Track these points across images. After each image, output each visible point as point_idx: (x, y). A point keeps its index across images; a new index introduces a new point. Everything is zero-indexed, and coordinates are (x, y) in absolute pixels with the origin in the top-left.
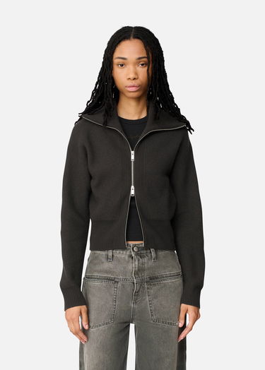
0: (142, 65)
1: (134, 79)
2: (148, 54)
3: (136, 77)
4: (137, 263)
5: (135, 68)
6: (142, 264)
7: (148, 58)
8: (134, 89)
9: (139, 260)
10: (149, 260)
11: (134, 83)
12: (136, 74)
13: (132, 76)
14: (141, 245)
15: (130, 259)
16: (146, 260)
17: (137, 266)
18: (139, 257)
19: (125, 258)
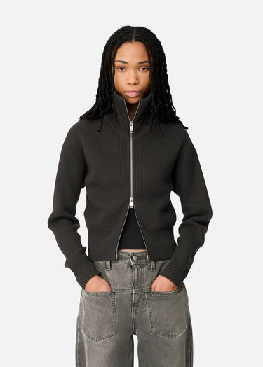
5: (136, 73)
6: (142, 274)
9: (138, 269)
12: (137, 79)
14: (140, 254)
15: (129, 268)
16: (145, 269)
17: (136, 275)
18: (138, 266)
19: (123, 267)
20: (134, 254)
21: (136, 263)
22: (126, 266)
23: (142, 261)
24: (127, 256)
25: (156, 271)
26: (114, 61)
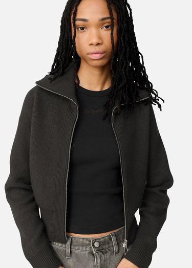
0: (107, 27)
1: (98, 44)
2: (111, 13)
3: (100, 42)
4: (99, 261)
5: (99, 32)
6: (105, 261)
7: (112, 18)
8: (98, 56)
9: (101, 257)
10: (111, 254)
11: (98, 49)
12: (100, 38)
13: (95, 41)
14: (102, 240)
15: (91, 256)
16: (108, 255)
17: (99, 265)
18: (100, 253)
19: (84, 254)
20: (95, 240)
21: (98, 250)
22: (87, 253)
23: (104, 247)
24: (87, 242)
25: (120, 255)
26: (75, 20)
